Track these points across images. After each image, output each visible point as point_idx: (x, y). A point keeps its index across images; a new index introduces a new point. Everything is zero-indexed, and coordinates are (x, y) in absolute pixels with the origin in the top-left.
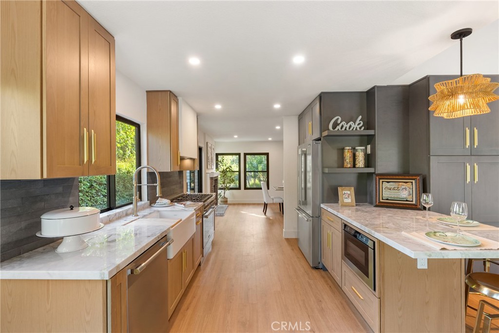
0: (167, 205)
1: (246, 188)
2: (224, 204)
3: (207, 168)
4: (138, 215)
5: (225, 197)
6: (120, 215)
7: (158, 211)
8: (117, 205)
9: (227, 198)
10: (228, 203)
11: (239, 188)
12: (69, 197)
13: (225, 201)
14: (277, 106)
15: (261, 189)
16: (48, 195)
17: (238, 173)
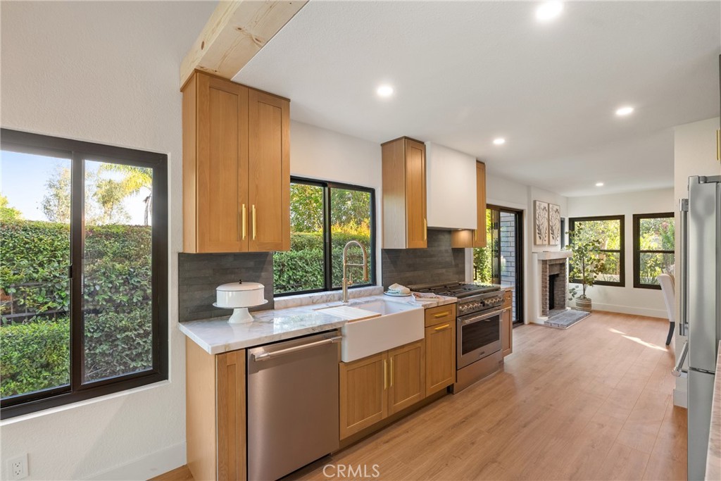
0: (400, 295)
1: (637, 284)
2: (583, 310)
3: (535, 243)
4: (347, 302)
5: (584, 298)
6: (329, 299)
7: (384, 301)
8: (334, 286)
9: (590, 300)
10: (593, 308)
11: (622, 283)
12: (261, 272)
13: (586, 305)
14: (625, 111)
15: (658, 287)
16: (238, 268)
17: (618, 255)
